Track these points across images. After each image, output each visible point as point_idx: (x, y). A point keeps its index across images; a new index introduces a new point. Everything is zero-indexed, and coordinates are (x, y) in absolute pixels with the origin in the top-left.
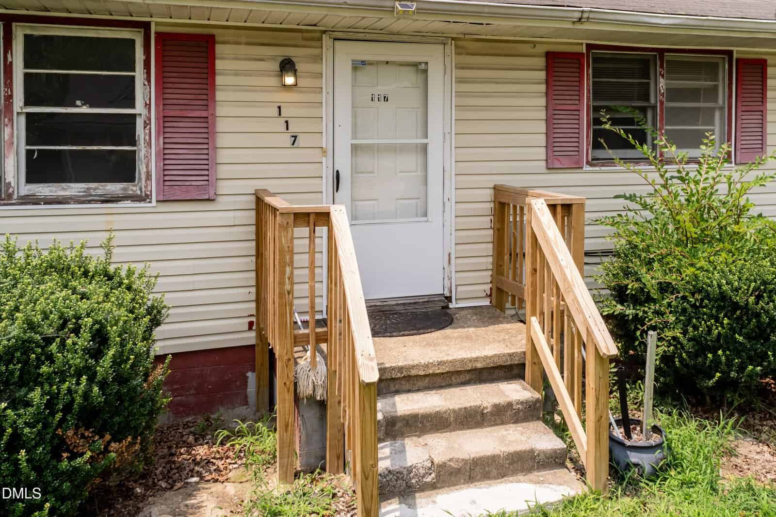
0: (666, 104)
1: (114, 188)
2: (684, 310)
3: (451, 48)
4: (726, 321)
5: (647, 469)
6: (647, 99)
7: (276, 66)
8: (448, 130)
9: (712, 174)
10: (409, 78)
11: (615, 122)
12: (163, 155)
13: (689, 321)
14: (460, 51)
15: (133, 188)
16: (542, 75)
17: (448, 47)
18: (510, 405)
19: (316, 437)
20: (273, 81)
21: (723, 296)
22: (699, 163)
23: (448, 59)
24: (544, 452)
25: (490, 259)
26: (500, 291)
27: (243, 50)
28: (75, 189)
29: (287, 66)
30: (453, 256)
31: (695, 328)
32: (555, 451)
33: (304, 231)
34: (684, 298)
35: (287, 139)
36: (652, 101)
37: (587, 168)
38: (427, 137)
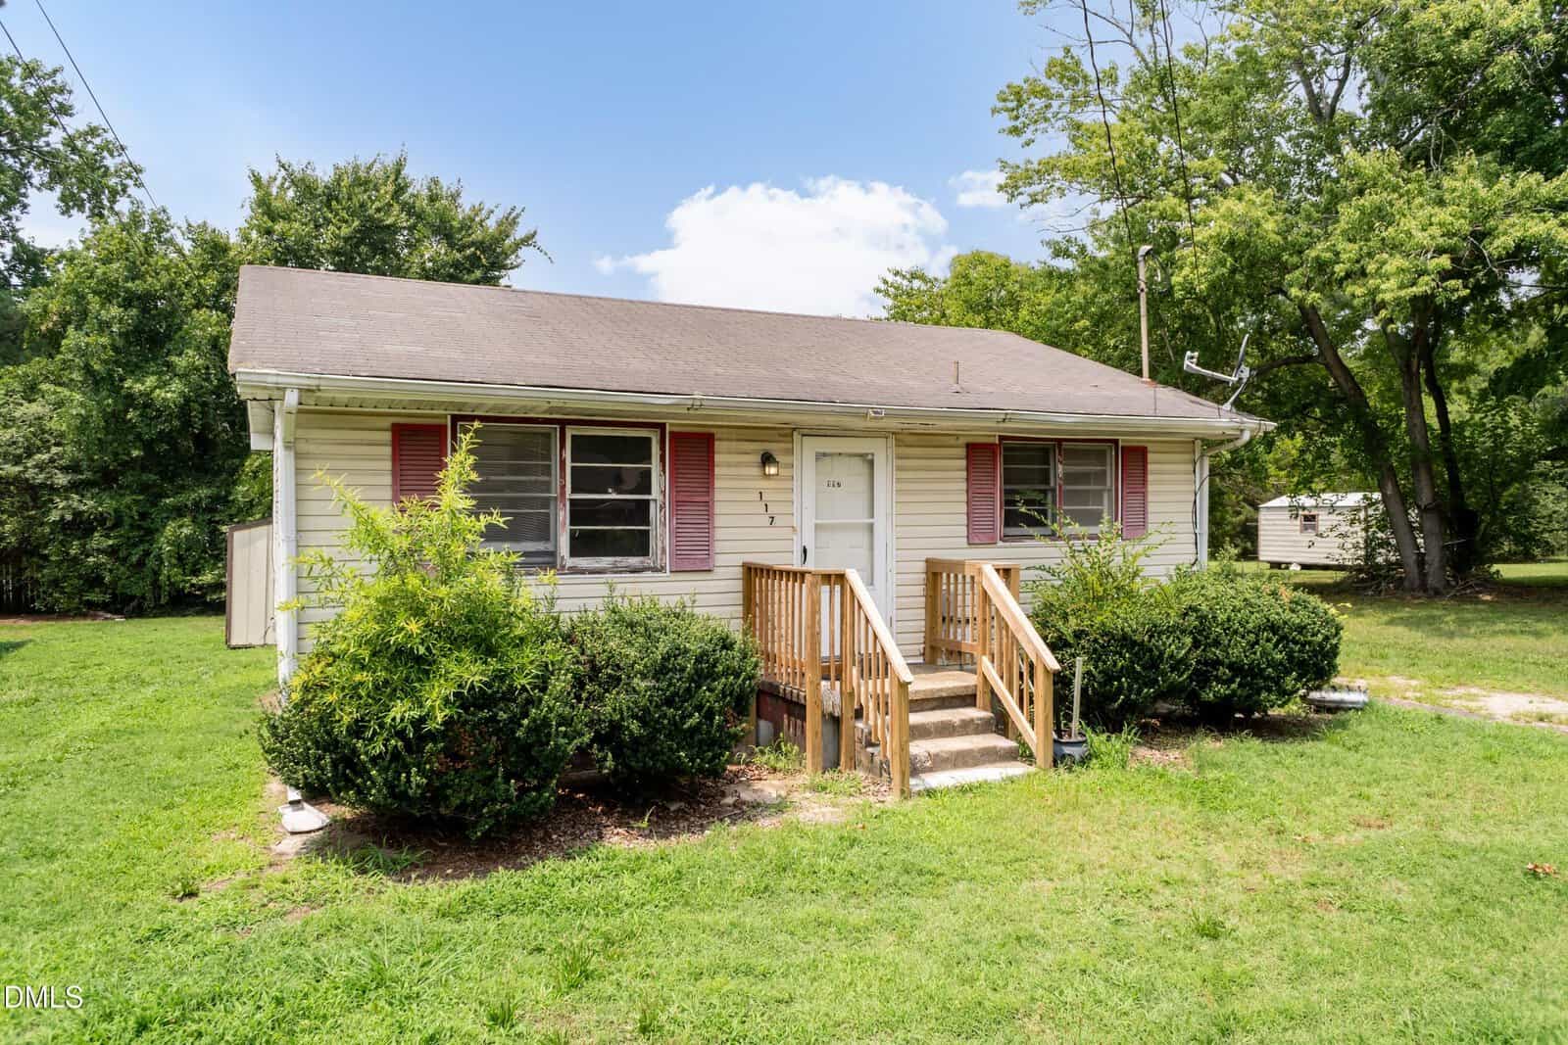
0: (1063, 487)
1: (634, 561)
2: (1095, 650)
3: (892, 441)
4: (1127, 655)
5: (1077, 758)
6: (1048, 483)
7: (758, 458)
8: (889, 511)
9: (1109, 546)
10: (859, 467)
11: (1028, 503)
12: (676, 534)
13: (1099, 659)
14: (899, 444)
15: (648, 561)
16: (964, 463)
17: (890, 440)
18: (972, 720)
19: (831, 748)
20: (756, 471)
21: (1125, 637)
22: (1098, 538)
23: (889, 451)
24: (1004, 749)
25: (923, 623)
26: (933, 648)
27: (734, 444)
28: (605, 561)
29: (767, 459)
30: (894, 619)
31: (1105, 663)
32: (1010, 748)
33: (826, 588)
34: (1096, 641)
35: (767, 521)
36: (1052, 484)
37: (1000, 543)
38: (872, 516)
